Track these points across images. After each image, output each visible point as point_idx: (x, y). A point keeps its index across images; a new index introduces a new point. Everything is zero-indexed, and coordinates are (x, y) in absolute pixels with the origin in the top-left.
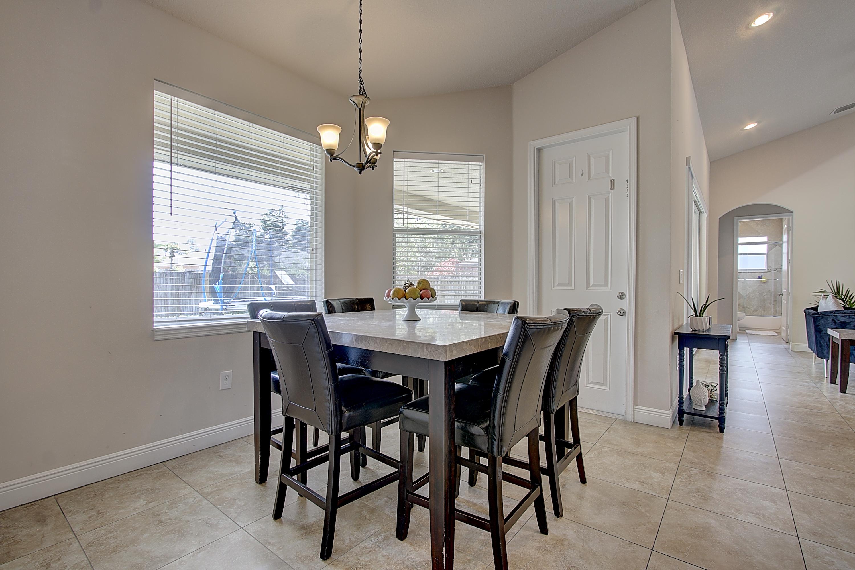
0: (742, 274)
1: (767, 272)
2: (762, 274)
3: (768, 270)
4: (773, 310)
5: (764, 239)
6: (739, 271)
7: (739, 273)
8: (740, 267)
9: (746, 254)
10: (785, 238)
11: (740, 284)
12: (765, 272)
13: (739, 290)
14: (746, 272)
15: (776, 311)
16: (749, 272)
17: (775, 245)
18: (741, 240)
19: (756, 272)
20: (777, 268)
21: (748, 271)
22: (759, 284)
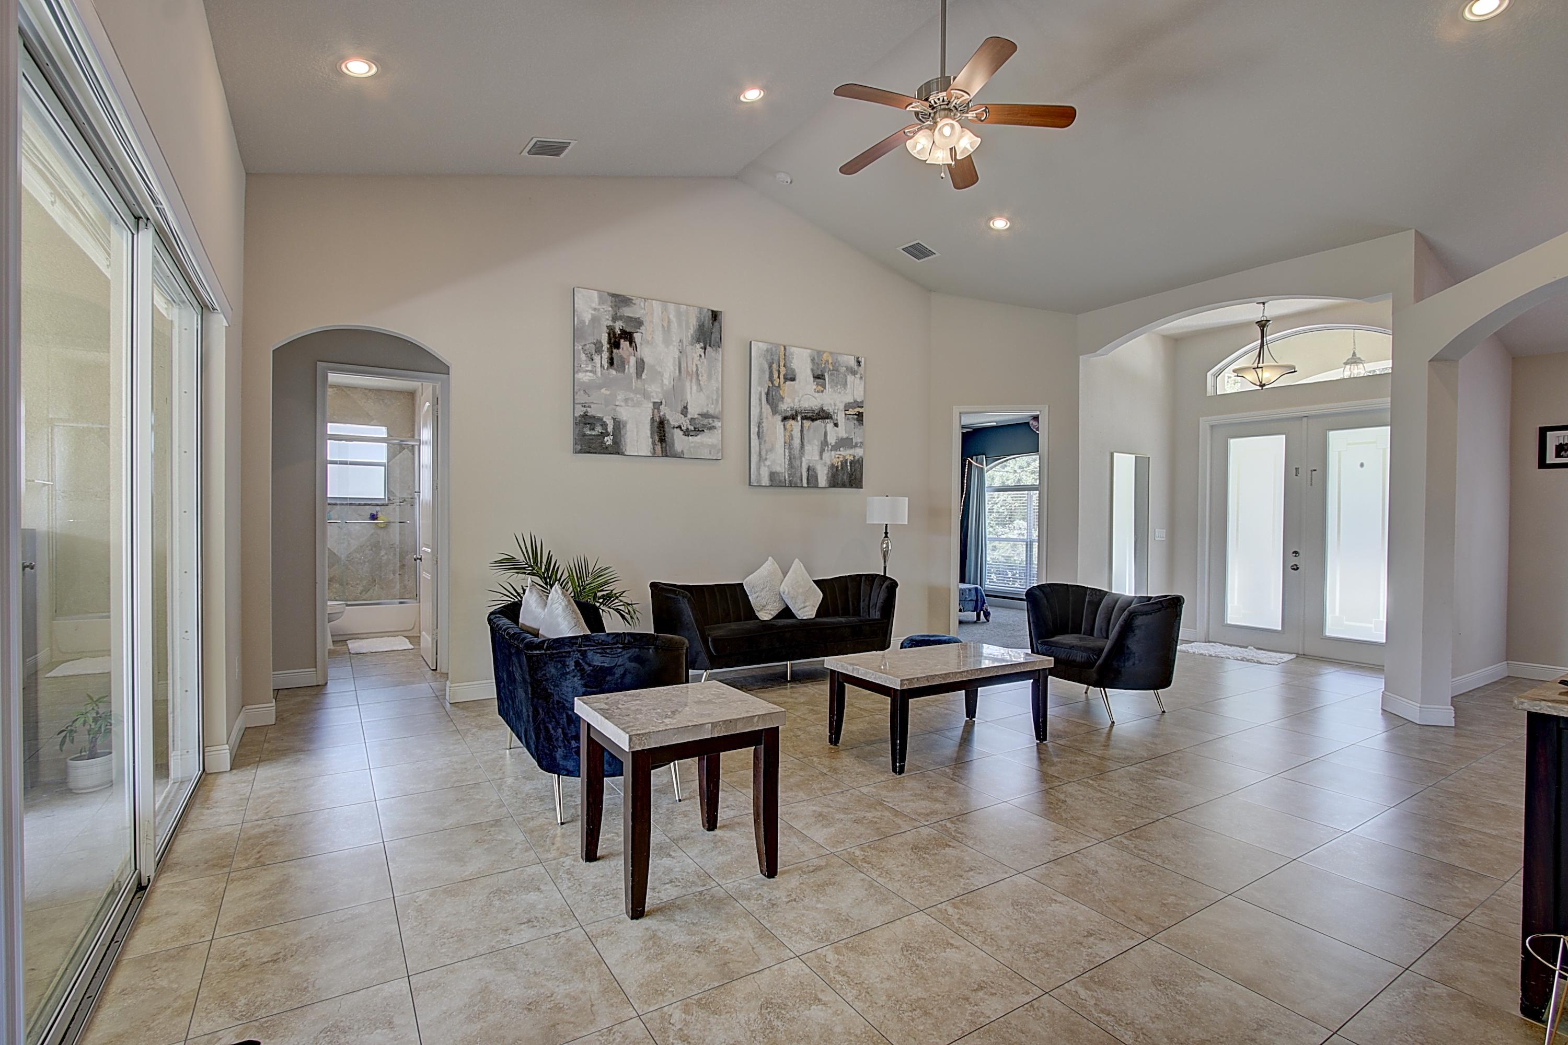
0: (338, 507)
1: (387, 505)
2: (378, 508)
3: (389, 499)
4: (398, 587)
5: (382, 432)
6: (329, 501)
7: (329, 504)
8: (333, 492)
9: (346, 463)
10: (426, 434)
11: (332, 530)
12: (383, 505)
13: (331, 544)
14: (347, 504)
15: (405, 587)
16: (351, 504)
17: (402, 447)
18: (332, 428)
19: (365, 505)
20: (405, 496)
21: (349, 502)
22: (373, 531)
